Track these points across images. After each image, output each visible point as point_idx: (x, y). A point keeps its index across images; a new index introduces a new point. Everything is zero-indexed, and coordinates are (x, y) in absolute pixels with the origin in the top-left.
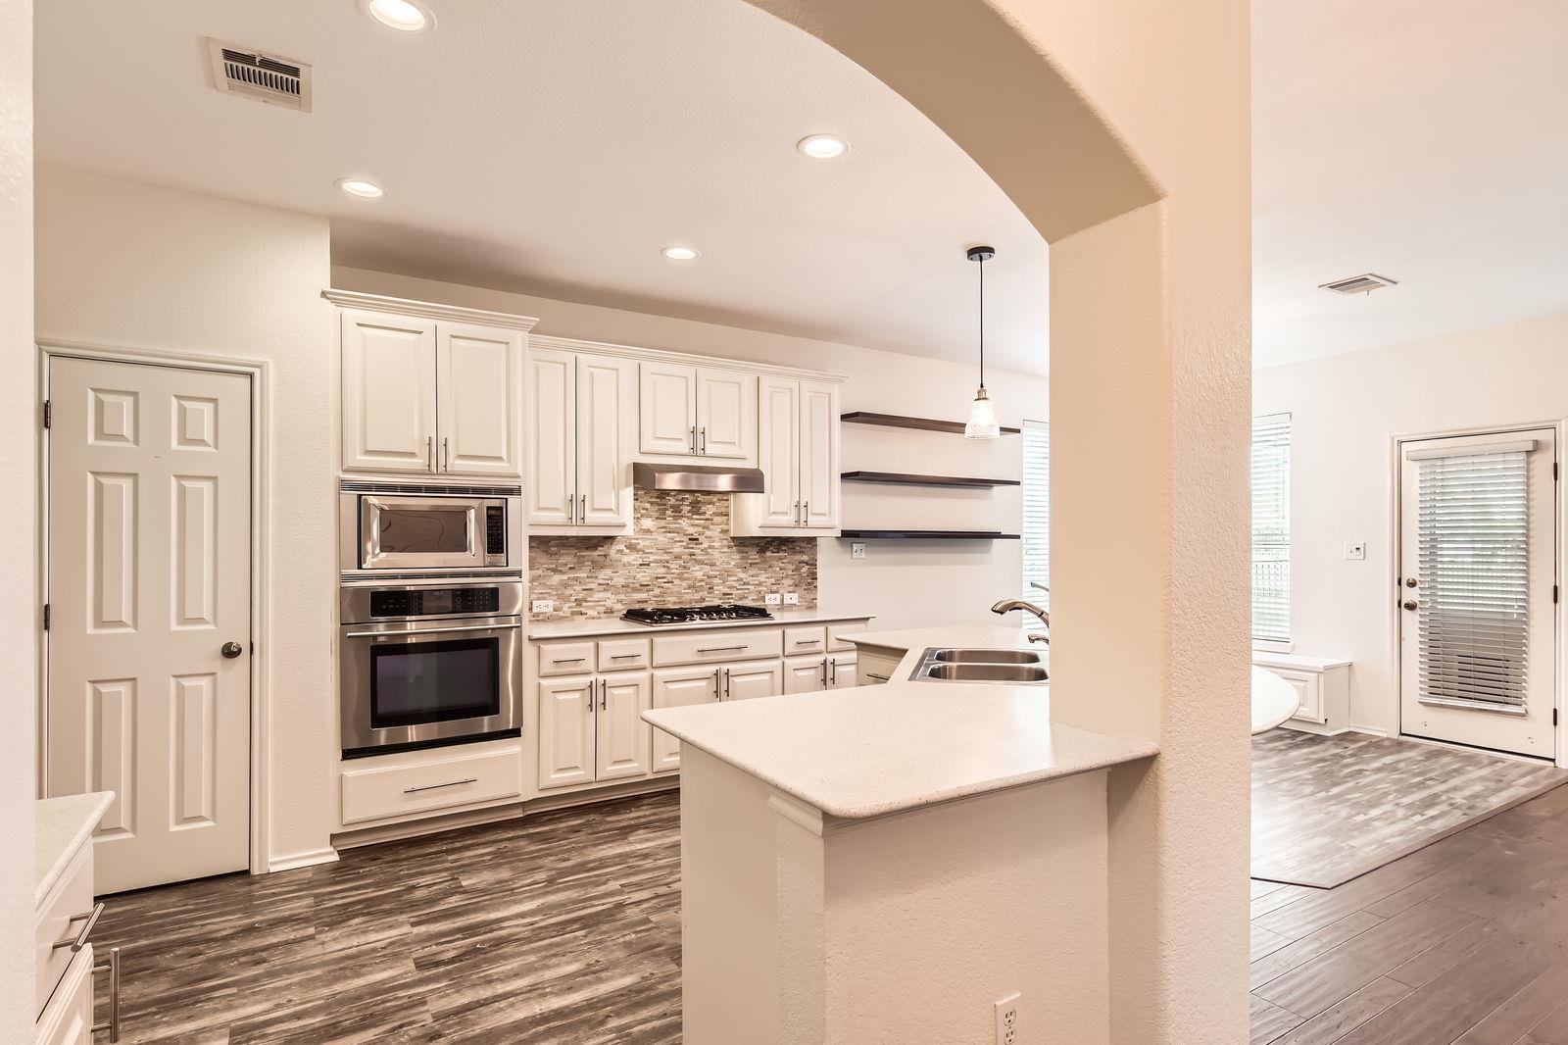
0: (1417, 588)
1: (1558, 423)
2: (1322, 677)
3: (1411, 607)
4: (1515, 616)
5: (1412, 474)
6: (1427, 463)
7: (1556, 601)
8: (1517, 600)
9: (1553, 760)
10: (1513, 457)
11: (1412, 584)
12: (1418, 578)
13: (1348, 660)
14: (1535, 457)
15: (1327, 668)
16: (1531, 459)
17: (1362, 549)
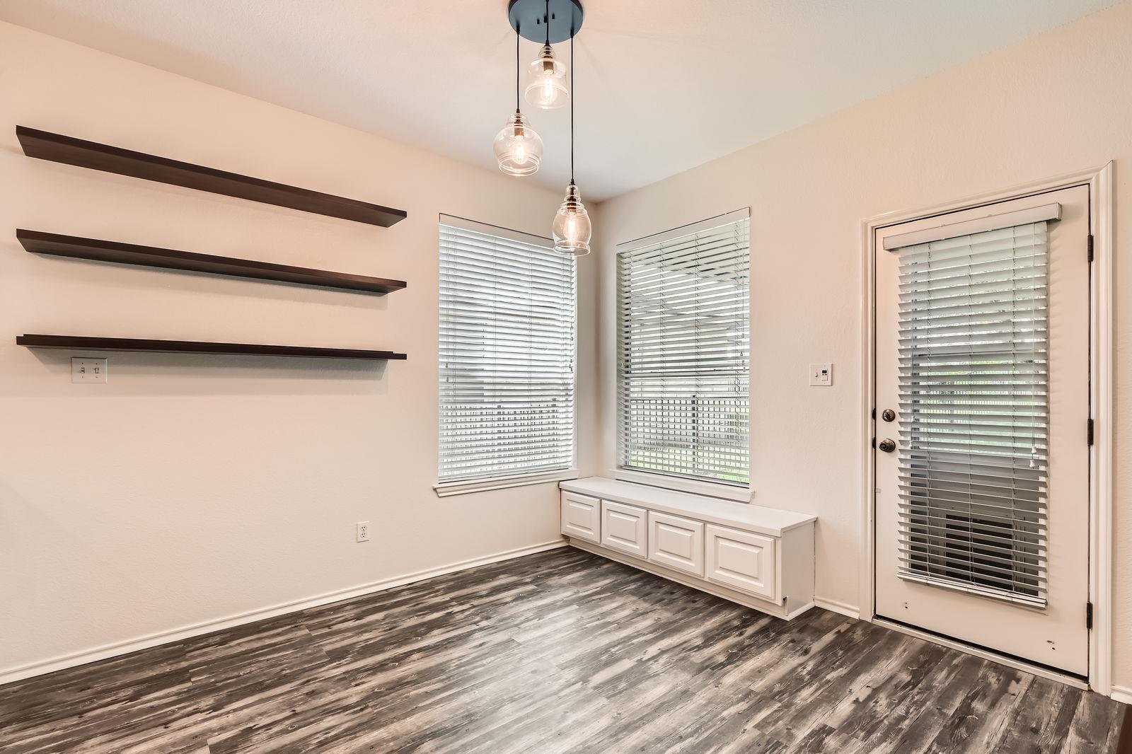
0: (896, 422)
1: (1093, 176)
2: (779, 543)
3: (889, 448)
4: (1032, 465)
5: (890, 266)
6: (910, 252)
7: (1091, 442)
8: (1034, 440)
9: (1085, 679)
10: (1029, 231)
11: (889, 417)
12: (897, 410)
13: (812, 517)
14: (1058, 230)
15: (786, 531)
16: (1053, 234)
17: (829, 373)
